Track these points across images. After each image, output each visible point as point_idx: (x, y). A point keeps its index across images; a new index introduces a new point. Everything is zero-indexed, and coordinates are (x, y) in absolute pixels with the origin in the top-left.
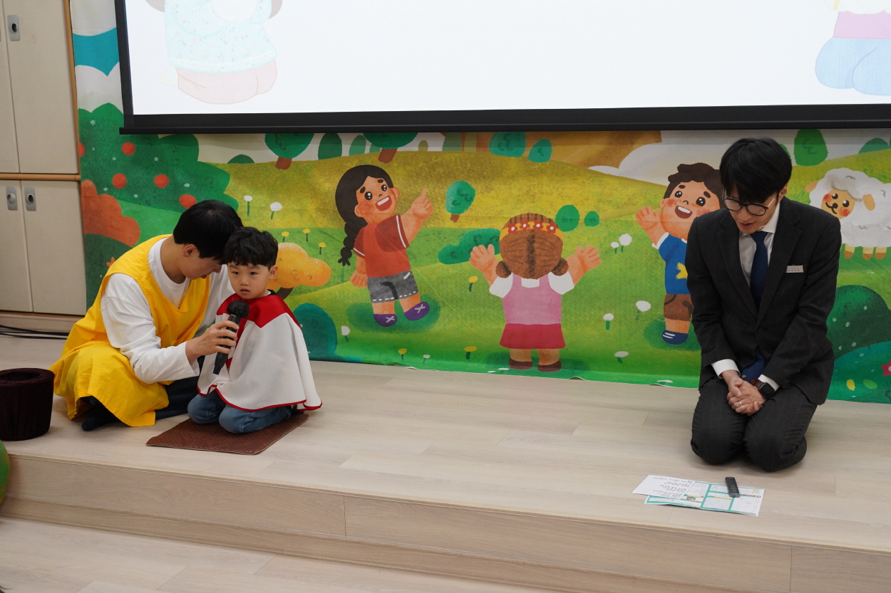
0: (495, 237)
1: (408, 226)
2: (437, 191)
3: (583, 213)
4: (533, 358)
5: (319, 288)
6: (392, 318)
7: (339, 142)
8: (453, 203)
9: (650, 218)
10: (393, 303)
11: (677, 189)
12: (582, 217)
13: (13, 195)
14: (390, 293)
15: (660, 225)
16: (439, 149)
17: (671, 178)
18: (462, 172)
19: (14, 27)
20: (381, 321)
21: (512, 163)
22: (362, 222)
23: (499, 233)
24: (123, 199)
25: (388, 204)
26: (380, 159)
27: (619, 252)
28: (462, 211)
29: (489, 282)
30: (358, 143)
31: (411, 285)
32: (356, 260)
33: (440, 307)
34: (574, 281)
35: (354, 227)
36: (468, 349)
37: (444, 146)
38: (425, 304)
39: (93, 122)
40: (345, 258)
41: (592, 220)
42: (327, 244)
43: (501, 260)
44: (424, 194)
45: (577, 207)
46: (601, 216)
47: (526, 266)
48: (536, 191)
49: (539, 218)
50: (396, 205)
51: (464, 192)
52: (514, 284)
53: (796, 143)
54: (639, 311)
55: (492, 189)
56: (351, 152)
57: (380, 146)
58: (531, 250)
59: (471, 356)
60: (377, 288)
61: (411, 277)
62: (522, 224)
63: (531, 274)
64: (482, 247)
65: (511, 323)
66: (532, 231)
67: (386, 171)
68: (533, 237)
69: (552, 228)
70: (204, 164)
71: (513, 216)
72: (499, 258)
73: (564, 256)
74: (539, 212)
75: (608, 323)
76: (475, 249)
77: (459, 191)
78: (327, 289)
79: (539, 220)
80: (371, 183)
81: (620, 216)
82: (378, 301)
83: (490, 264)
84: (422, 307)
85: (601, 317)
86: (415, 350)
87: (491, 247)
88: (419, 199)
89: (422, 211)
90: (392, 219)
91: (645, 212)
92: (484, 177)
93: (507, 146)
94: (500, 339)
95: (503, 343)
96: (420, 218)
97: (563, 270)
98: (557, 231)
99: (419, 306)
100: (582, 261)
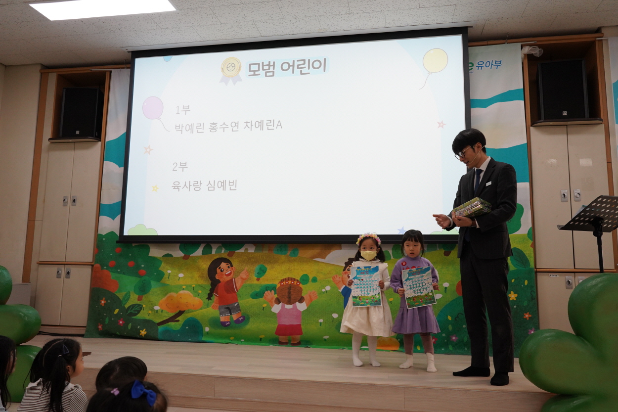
1: (238, 283)
2: (251, 268)
3: (311, 277)
4: (289, 340)
5: (197, 310)
6: (228, 323)
7: (212, 248)
8: (258, 273)
9: (338, 279)
10: (229, 317)
11: (348, 268)
12: (310, 279)
13: (60, 272)
14: (228, 312)
15: (341, 282)
16: (253, 251)
17: (345, 263)
18: (262, 261)
19: (74, 201)
20: (224, 325)
21: (283, 257)
22: (219, 281)
23: (276, 285)
24: (113, 272)
25: (230, 274)
26: (228, 255)
27: (325, 293)
28: (261, 277)
29: (271, 306)
30: (219, 248)
31: (238, 308)
32: (215, 298)
33: (250, 318)
34: (307, 305)
35: (215, 283)
36: (261, 337)
37: (255, 250)
38: (243, 317)
39: (104, 239)
40: (210, 297)
41: (315, 280)
42: (202, 291)
44: (245, 270)
45: (309, 275)
46: (318, 278)
47: (287, 299)
48: (292, 268)
50: (234, 274)
51: (262, 269)
52: (282, 307)
53: (392, 250)
54: (333, 318)
55: (274, 268)
56: (216, 252)
57: (228, 250)
58: (290, 293)
59: (262, 340)
60: (223, 310)
61: (238, 305)
62: (286, 282)
63: (289, 303)
65: (280, 324)
66: (290, 285)
67: (230, 260)
68: (290, 287)
69: (298, 283)
70: (151, 257)
71: (282, 278)
72: (276, 296)
73: (303, 295)
74: (293, 277)
75: (321, 323)
76: (266, 292)
77: (260, 269)
78: (201, 311)
79: (293, 280)
80: (223, 265)
81: (326, 278)
83: (272, 299)
84: (242, 318)
85: (318, 321)
86: (238, 338)
87: (273, 291)
88: (243, 272)
89: (244, 277)
90: (231, 280)
91: (336, 277)
92: (271, 263)
93: (281, 251)
94: (275, 331)
95: (276, 333)
96: (243, 279)
97: (302, 301)
98: (300, 284)
99: (241, 317)
100: (310, 297)
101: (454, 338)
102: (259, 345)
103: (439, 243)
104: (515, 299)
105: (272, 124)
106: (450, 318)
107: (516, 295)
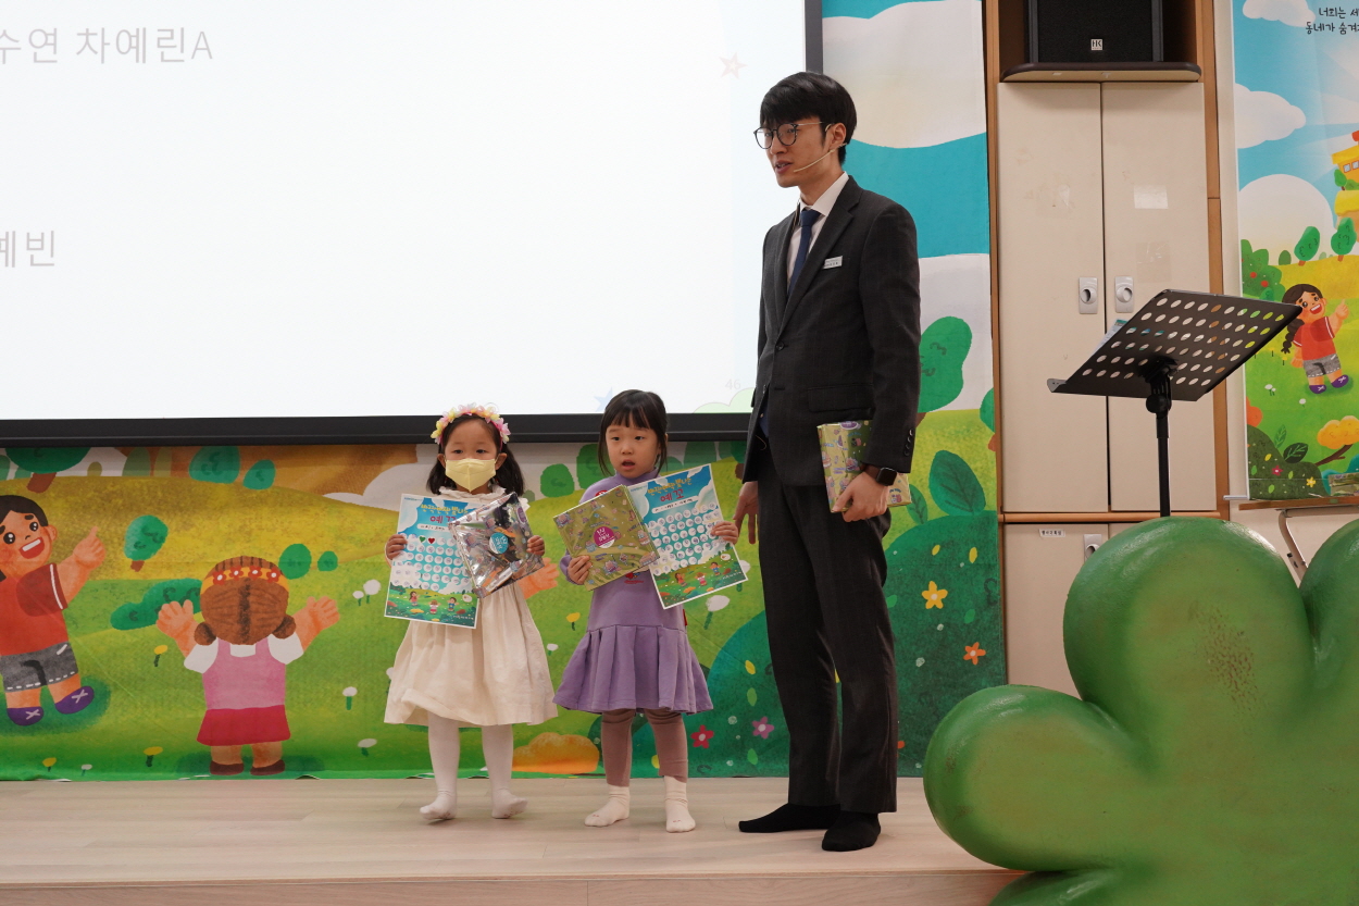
0: (195, 589)
1: (68, 577)
2: (112, 529)
3: (316, 553)
4: (245, 759)
6: (36, 713)
8: (136, 545)
10: (38, 691)
12: (315, 560)
14: (35, 676)
16: (119, 473)
18: (150, 505)
20: (19, 719)
21: (221, 490)
23: (200, 584)
25: (40, 548)
26: (31, 486)
27: (364, 603)
28: (148, 556)
29: (184, 652)
31: (68, 663)
33: (110, 692)
34: (304, 645)
36: (149, 752)
37: (126, 468)
38: (88, 689)
41: (328, 562)
43: (202, 620)
44: (93, 535)
45: (309, 547)
46: (340, 557)
47: (237, 627)
48: (253, 526)
49: (257, 563)
50: (51, 550)
51: (152, 530)
52: (220, 653)
53: (579, 461)
55: (192, 526)
57: (31, 470)
58: (245, 606)
59: (154, 762)
60: (15, 670)
61: (69, 650)
62: (233, 571)
63: (245, 637)
64: (175, 604)
65: (215, 707)
66: (247, 580)
67: (39, 503)
68: (248, 587)
69: (274, 575)
71: (221, 560)
72: (199, 618)
73: (289, 612)
74: (257, 554)
75: (349, 699)
76: (165, 607)
77: (144, 530)
80: (14, 520)
81: (366, 557)
82: (15, 689)
83: (186, 627)
84: (83, 694)
85: (340, 692)
86: (69, 762)
87: (188, 604)
88: (85, 541)
89: (89, 557)
90: (44, 570)
92: (181, 510)
93: (214, 469)
94: (197, 733)
95: (202, 738)
96: (86, 567)
97: (288, 631)
98: (281, 578)
99: (78, 692)
100: (314, 615)
101: (762, 728)
102: (144, 779)
103: (721, 438)
104: (940, 606)
105: (177, 41)
106: (750, 668)
107: (944, 593)
